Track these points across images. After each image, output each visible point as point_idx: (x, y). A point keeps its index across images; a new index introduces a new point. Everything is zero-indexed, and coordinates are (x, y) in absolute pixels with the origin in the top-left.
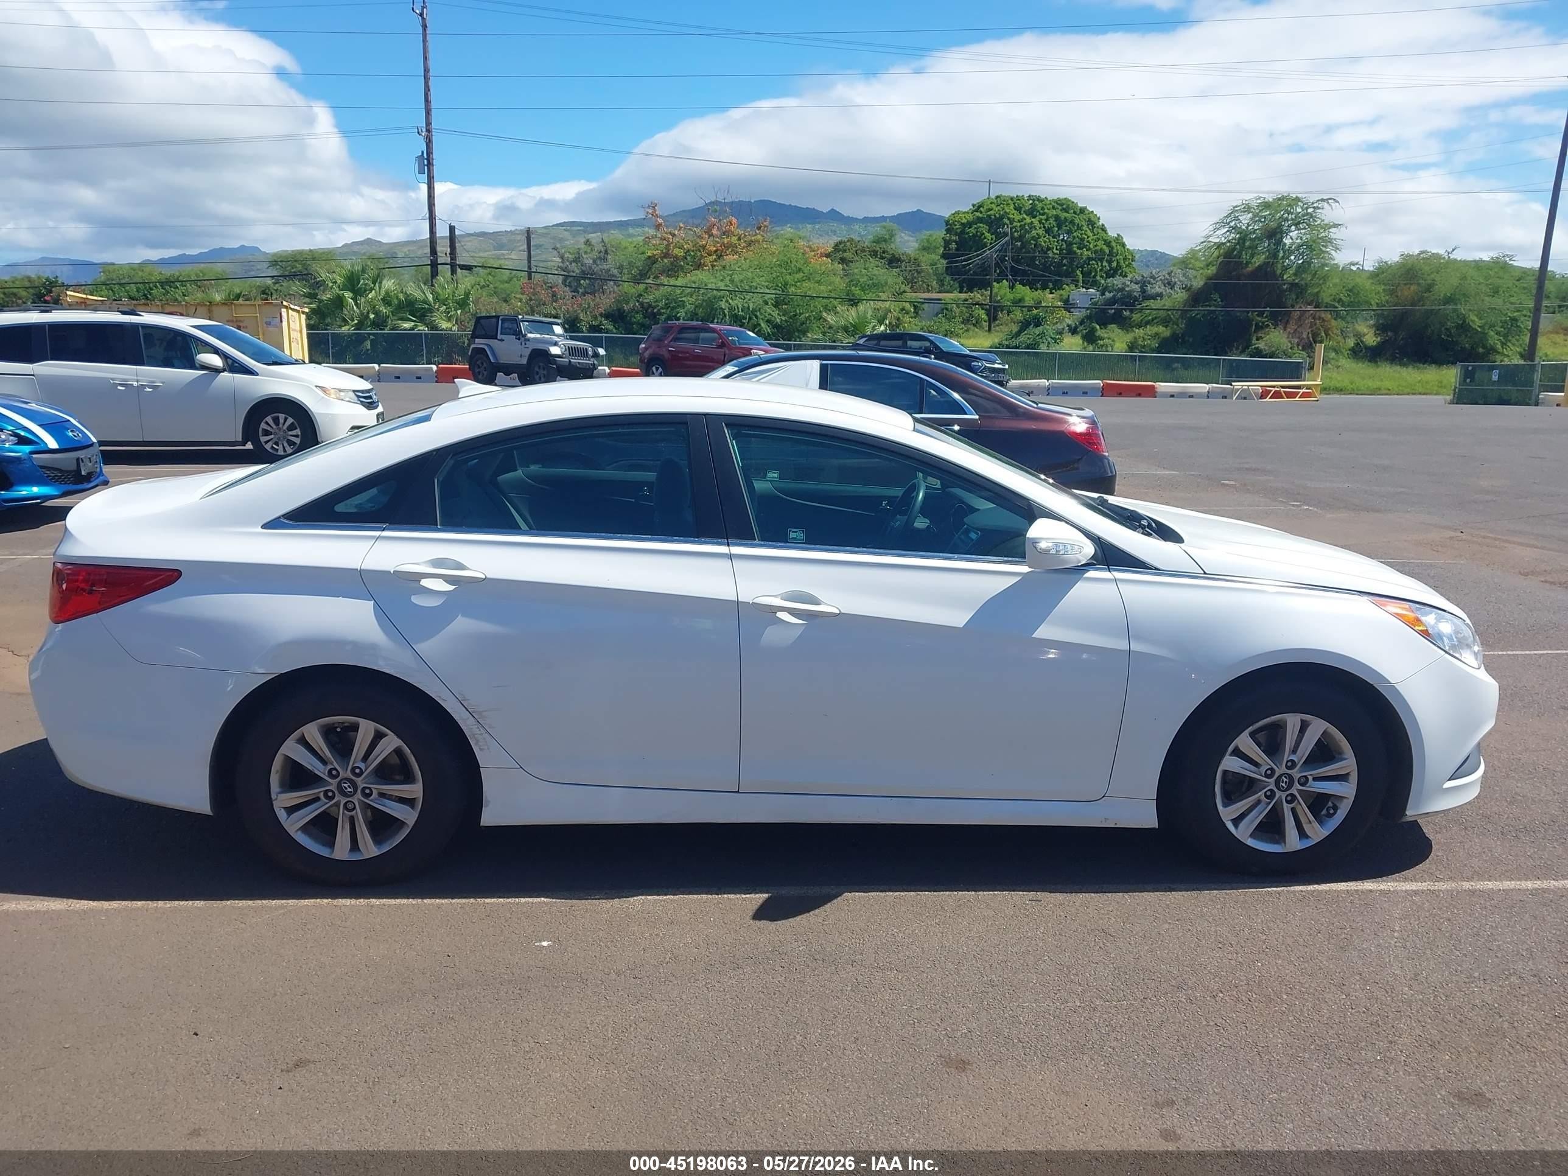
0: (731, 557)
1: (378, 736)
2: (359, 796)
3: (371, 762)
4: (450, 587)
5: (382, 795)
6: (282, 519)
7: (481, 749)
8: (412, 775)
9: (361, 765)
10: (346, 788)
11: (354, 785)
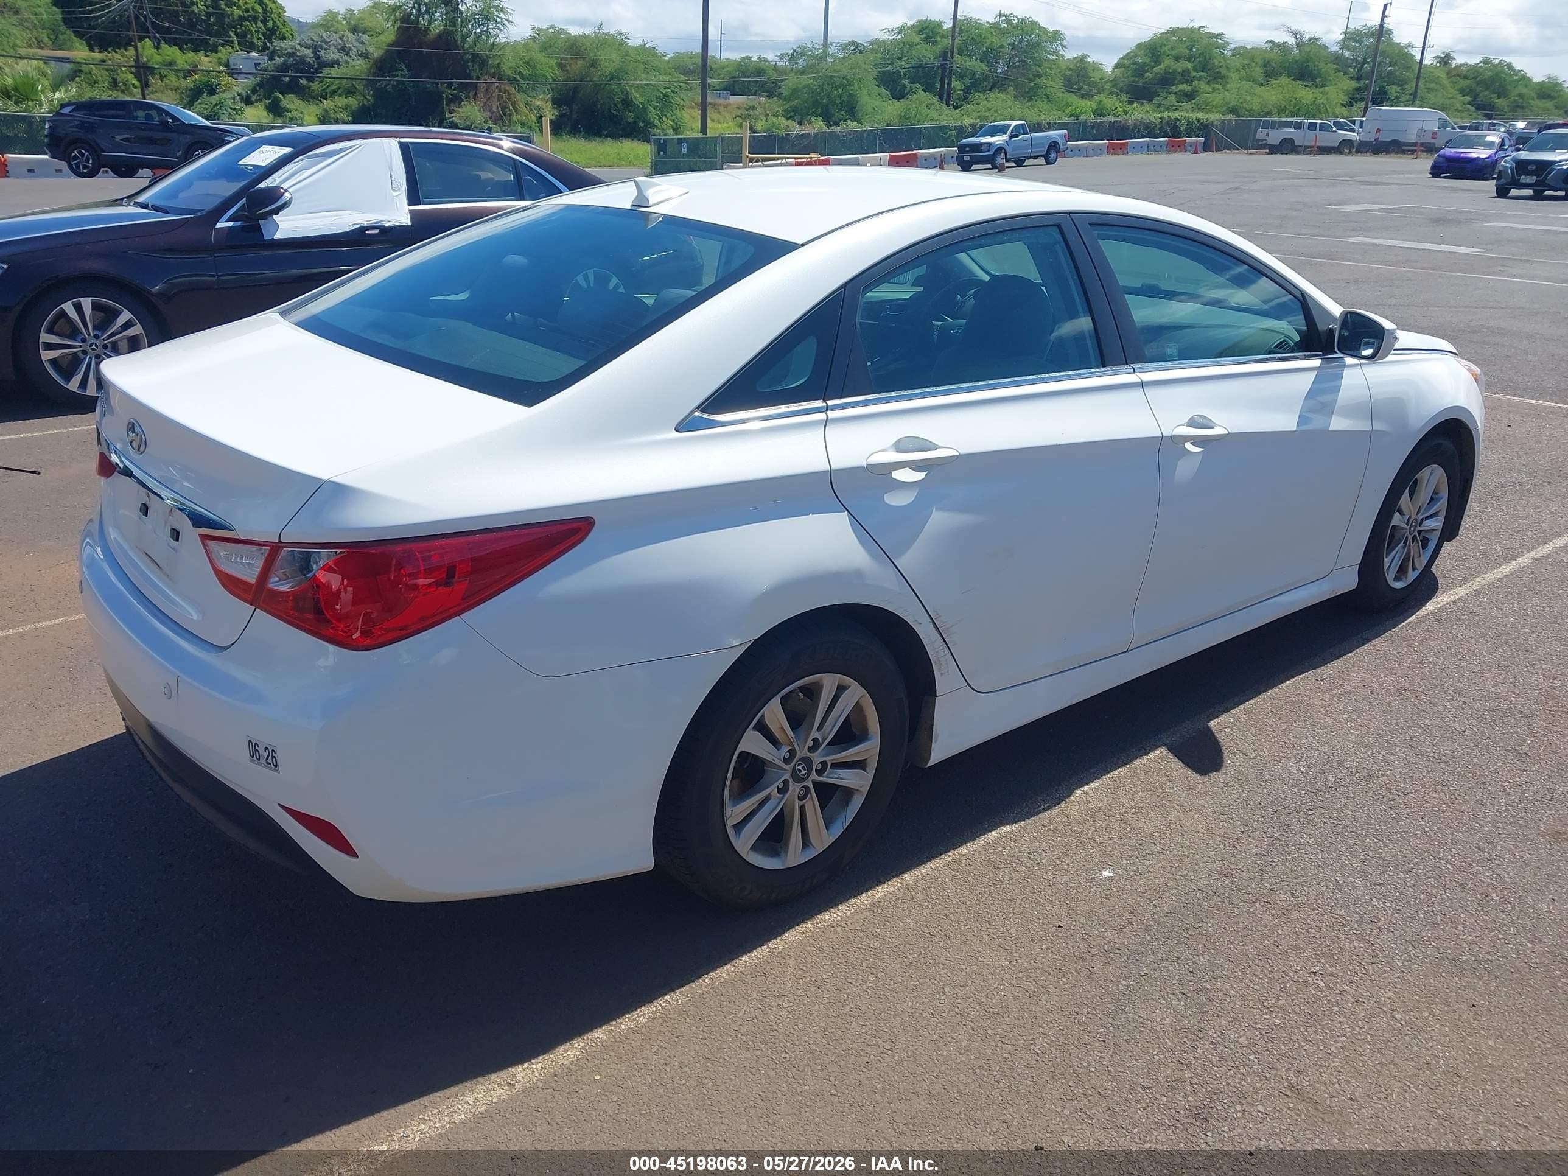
0: (1142, 385)
1: (841, 689)
2: (814, 776)
3: (831, 727)
4: (920, 476)
5: (836, 765)
6: (697, 414)
7: (942, 674)
8: (867, 729)
9: (817, 735)
10: (800, 771)
11: (808, 762)
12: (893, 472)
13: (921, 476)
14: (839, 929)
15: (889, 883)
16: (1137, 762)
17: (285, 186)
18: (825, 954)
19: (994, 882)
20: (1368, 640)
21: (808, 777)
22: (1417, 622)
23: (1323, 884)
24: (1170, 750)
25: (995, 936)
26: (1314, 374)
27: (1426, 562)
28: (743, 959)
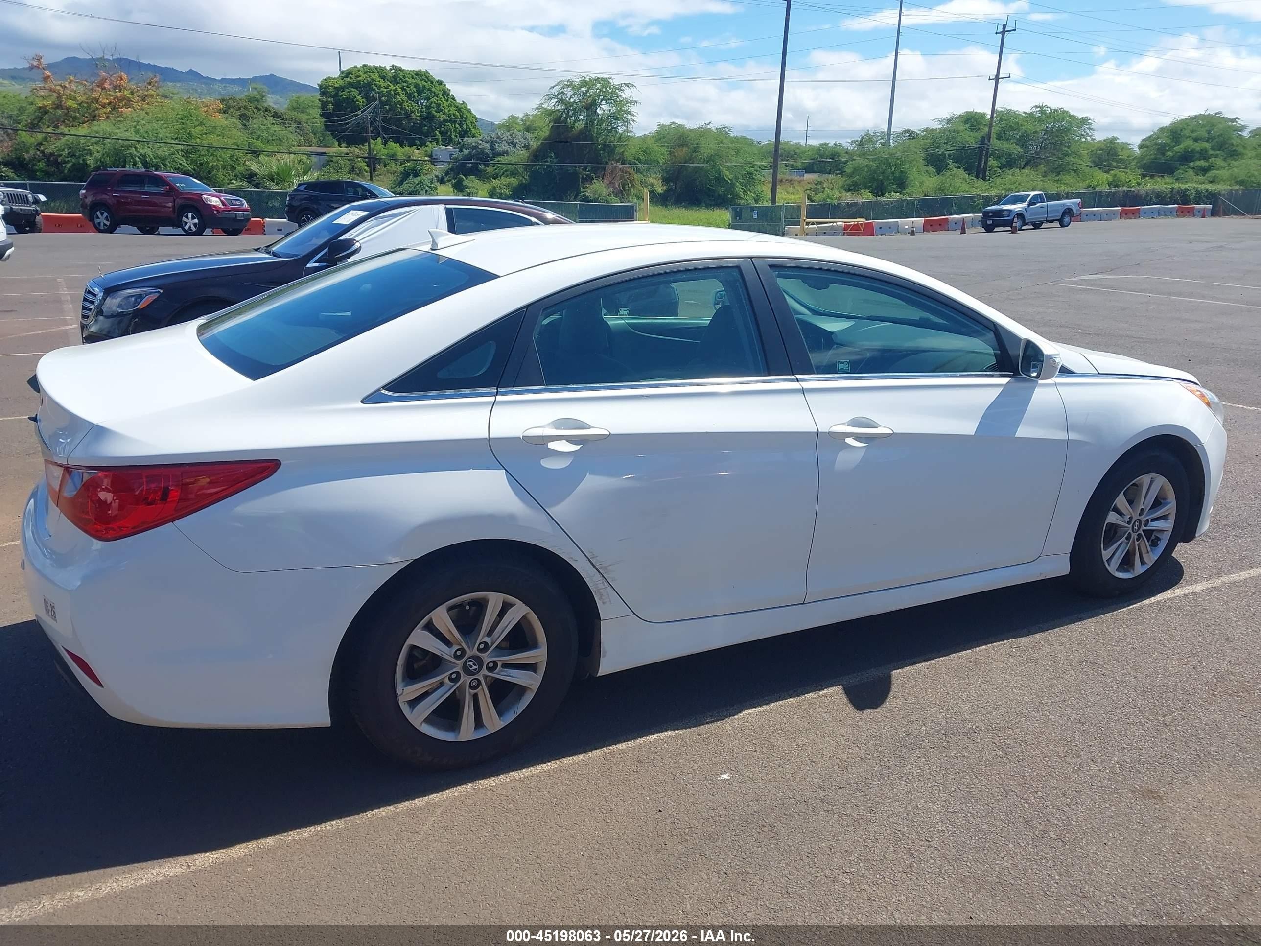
0: (803, 391)
1: (506, 607)
2: (484, 671)
3: (498, 635)
4: (575, 448)
5: (506, 666)
6: (383, 391)
7: (603, 603)
8: (537, 640)
9: (487, 640)
10: (471, 667)
11: (479, 661)
12: (549, 444)
13: (577, 448)
14: (489, 793)
15: (549, 764)
16: (807, 696)
17: (357, 239)
18: (466, 809)
19: (632, 772)
20: (1081, 619)
21: (479, 671)
22: (1137, 609)
23: (904, 806)
24: (845, 689)
25: (604, 812)
26: (1000, 389)
27: (1156, 558)
28: (404, 804)
